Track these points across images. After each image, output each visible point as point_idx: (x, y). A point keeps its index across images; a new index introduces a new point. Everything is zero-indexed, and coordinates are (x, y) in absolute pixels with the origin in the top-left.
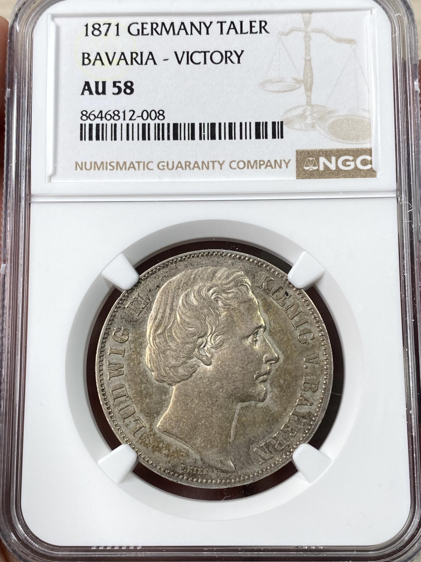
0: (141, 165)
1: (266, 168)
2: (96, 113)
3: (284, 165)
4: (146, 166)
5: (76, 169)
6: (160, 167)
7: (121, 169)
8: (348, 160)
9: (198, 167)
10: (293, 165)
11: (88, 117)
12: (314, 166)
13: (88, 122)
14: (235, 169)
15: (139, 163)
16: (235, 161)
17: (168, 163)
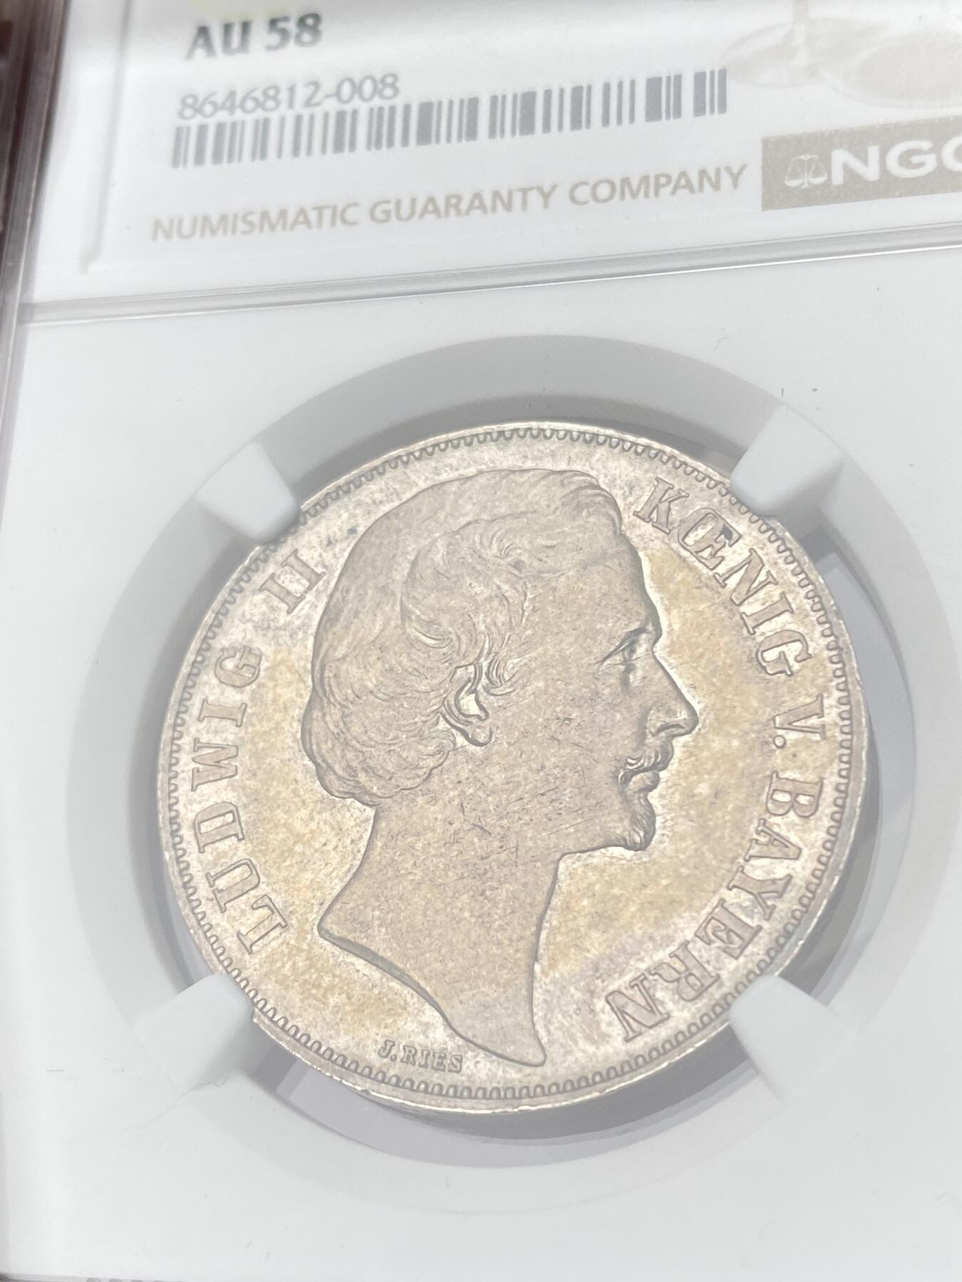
0: (327, 214)
1: (674, 192)
2: (219, 98)
3: (726, 180)
4: (340, 215)
5: (155, 237)
6: (378, 213)
7: (272, 227)
8: (918, 152)
9: (482, 207)
10: (753, 179)
11: (198, 111)
12: (816, 174)
13: (198, 120)
14: (586, 203)
15: (320, 209)
16: (585, 183)
17: (398, 203)
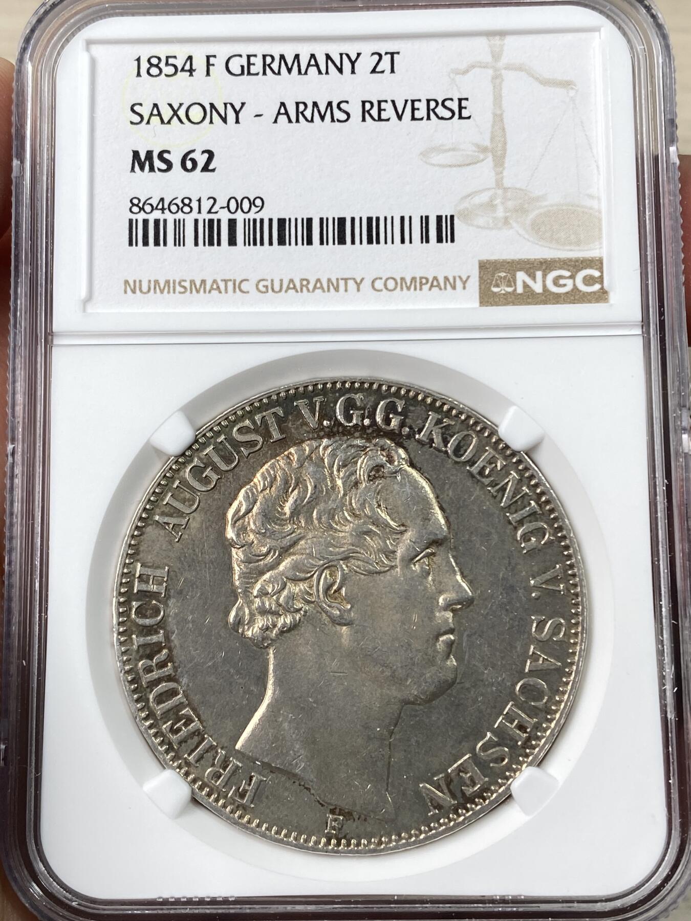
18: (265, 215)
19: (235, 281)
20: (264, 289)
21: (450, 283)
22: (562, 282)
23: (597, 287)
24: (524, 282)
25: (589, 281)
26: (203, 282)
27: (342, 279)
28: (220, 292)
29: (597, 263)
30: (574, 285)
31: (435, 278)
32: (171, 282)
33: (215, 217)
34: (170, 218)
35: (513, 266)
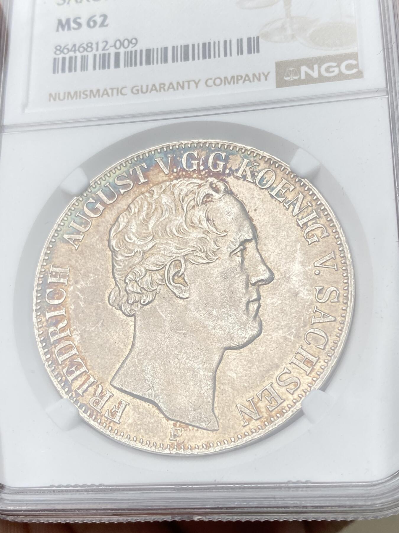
18: (138, 48)
19: (118, 89)
20: (136, 92)
21: (257, 77)
22: (331, 70)
23: (355, 71)
24: (306, 72)
25: (349, 67)
26: (98, 91)
27: (186, 82)
28: (109, 96)
29: (354, 56)
30: (340, 70)
31: (247, 76)
32: (78, 92)
33: (107, 52)
34: (79, 55)
35: (298, 63)
